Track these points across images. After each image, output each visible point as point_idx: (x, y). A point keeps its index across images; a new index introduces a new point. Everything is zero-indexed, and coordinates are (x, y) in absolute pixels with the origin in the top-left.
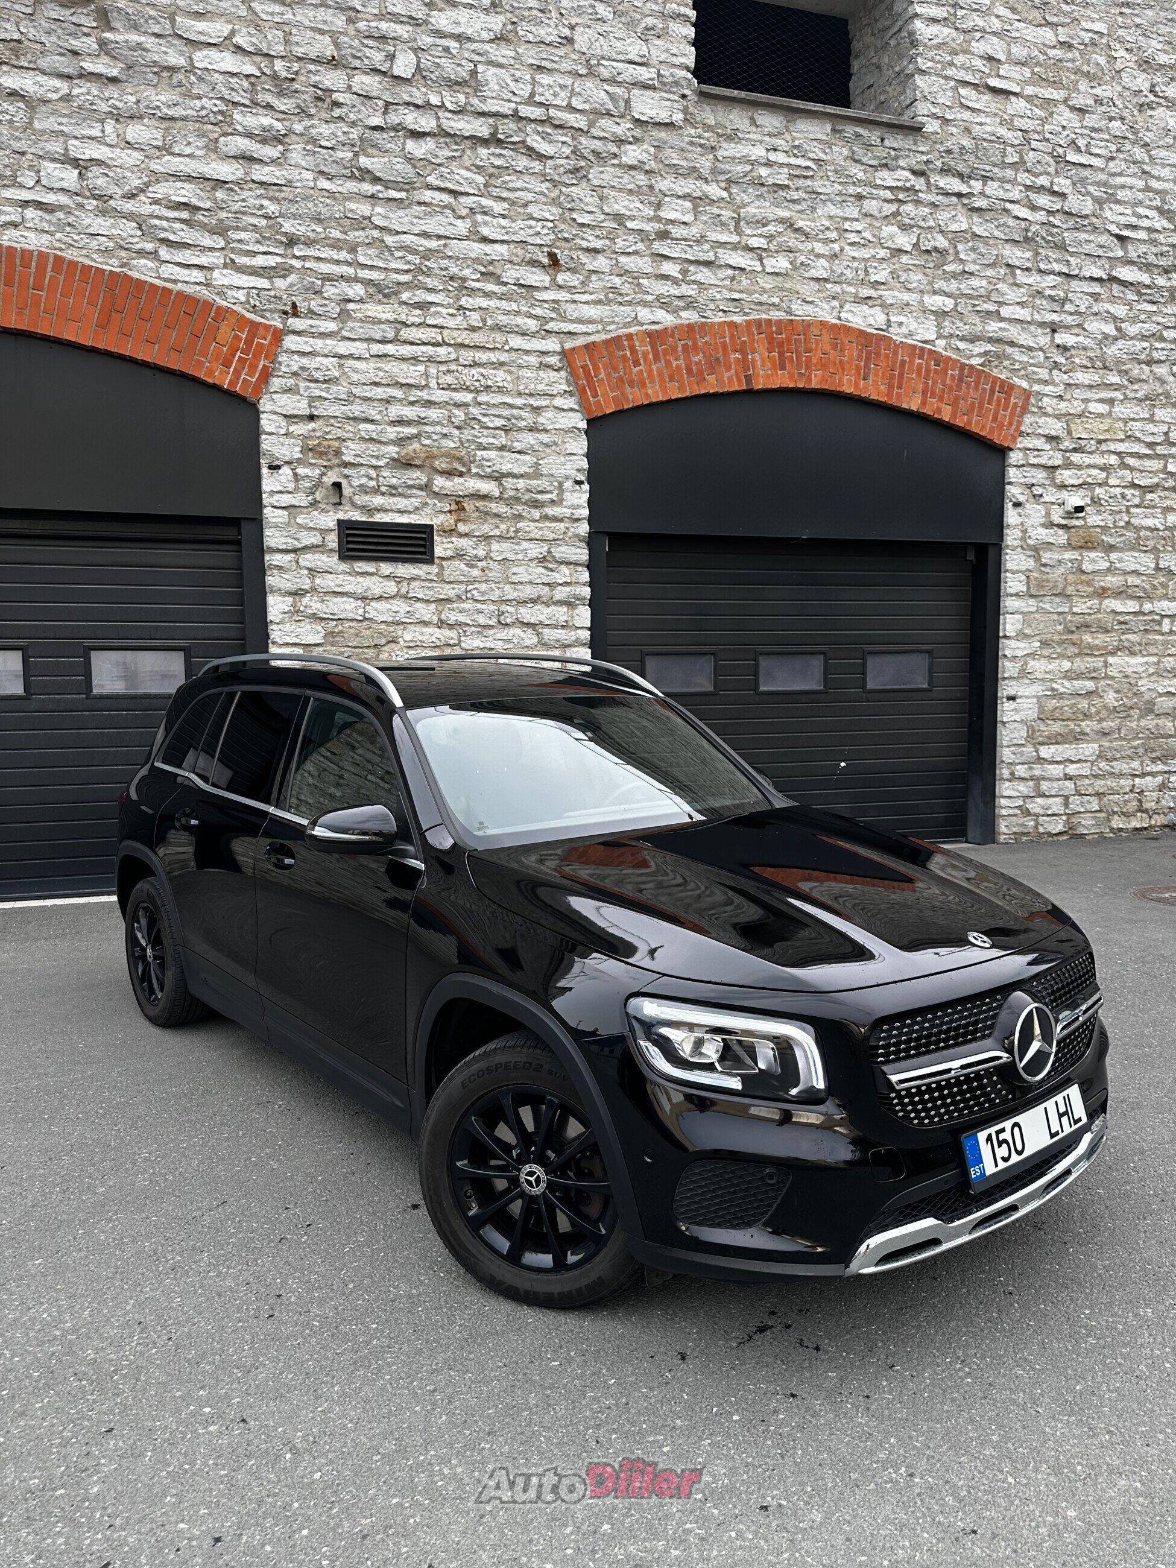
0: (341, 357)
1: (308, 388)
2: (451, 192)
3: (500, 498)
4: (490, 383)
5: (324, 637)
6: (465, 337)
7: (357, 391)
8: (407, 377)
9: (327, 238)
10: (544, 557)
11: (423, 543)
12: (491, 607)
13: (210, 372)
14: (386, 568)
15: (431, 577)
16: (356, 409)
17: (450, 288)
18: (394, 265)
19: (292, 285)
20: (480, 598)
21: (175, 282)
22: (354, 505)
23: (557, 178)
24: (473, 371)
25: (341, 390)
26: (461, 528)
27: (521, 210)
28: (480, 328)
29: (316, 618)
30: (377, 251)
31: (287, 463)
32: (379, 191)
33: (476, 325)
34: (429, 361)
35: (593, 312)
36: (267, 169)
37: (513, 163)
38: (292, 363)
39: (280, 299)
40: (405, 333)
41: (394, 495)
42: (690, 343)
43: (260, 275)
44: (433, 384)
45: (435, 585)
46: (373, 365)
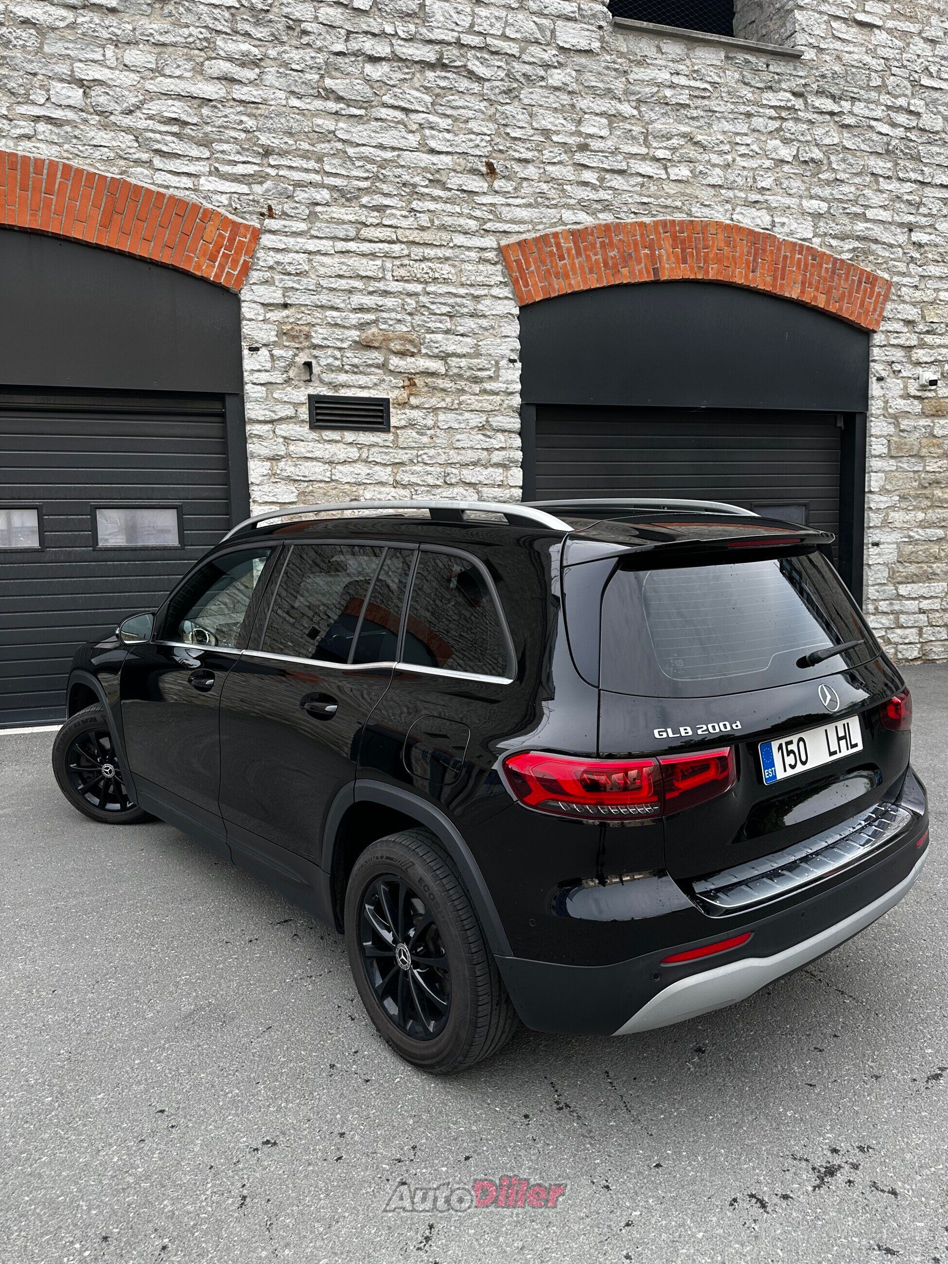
0: (310, 253)
1: (282, 280)
2: (403, 109)
3: (446, 375)
4: (437, 275)
5: (297, 496)
6: (415, 236)
7: (324, 283)
8: (367, 270)
9: (297, 149)
10: (483, 426)
11: (380, 414)
12: (439, 469)
13: (199, 266)
14: (349, 436)
15: (387, 444)
16: (324, 298)
17: (403, 193)
18: (355, 173)
19: (268, 190)
20: (429, 462)
21: (167, 187)
22: (322, 381)
23: (493, 97)
24: (423, 265)
25: (309, 282)
26: (413, 401)
27: (463, 126)
28: (429, 228)
29: (290, 480)
30: (340, 161)
31: (264, 345)
32: (341, 109)
33: (426, 225)
34: (385, 256)
35: (524, 214)
36: (245, 89)
37: (456, 85)
38: (269, 258)
39: (258, 202)
40: (365, 232)
41: (356, 373)
42: (607, 241)
43: (240, 182)
44: (389, 276)
45: (391, 450)
46: (337, 260)
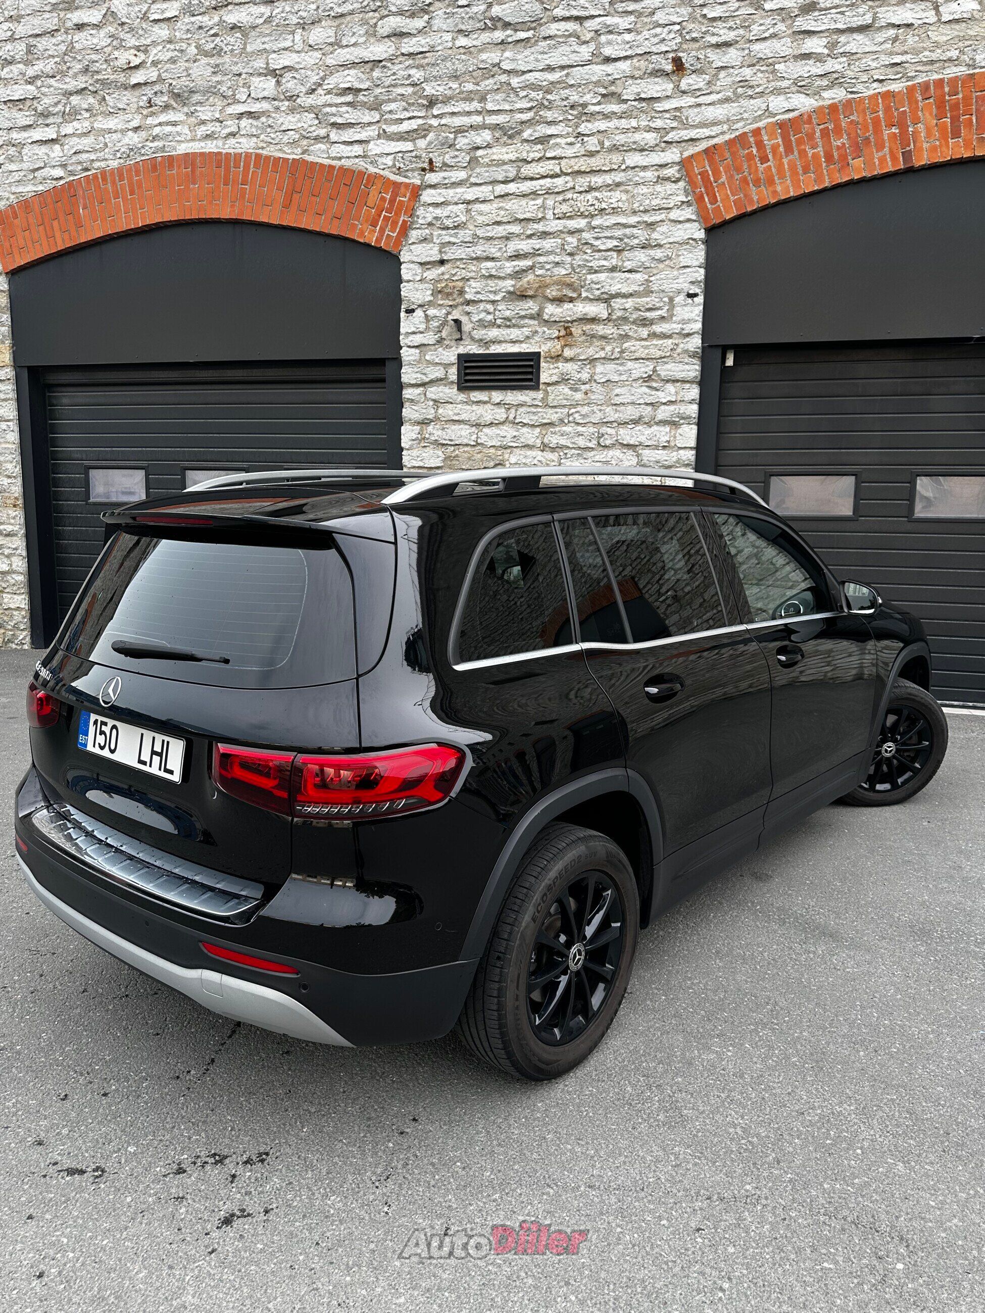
0: (469, 202)
1: (440, 235)
2: (577, 19)
3: (609, 319)
4: (604, 205)
5: (443, 461)
6: (583, 164)
7: (480, 232)
8: (525, 212)
9: (461, 92)
10: (650, 376)
11: (530, 370)
12: (592, 430)
13: (362, 233)
14: (497, 396)
15: (536, 403)
16: (480, 250)
17: (570, 117)
18: (518, 106)
19: (430, 143)
20: (581, 421)
21: (340, 159)
22: (473, 339)
24: (589, 196)
25: (465, 235)
26: (568, 353)
27: (648, 20)
28: (598, 152)
29: (437, 444)
30: (504, 95)
31: (420, 306)
32: (508, 36)
33: (594, 149)
34: (547, 193)
35: (719, 112)
36: (414, 41)
38: (428, 215)
39: (420, 157)
40: (527, 170)
41: (509, 327)
43: (405, 140)
44: (550, 215)
45: (540, 410)
46: (495, 205)
